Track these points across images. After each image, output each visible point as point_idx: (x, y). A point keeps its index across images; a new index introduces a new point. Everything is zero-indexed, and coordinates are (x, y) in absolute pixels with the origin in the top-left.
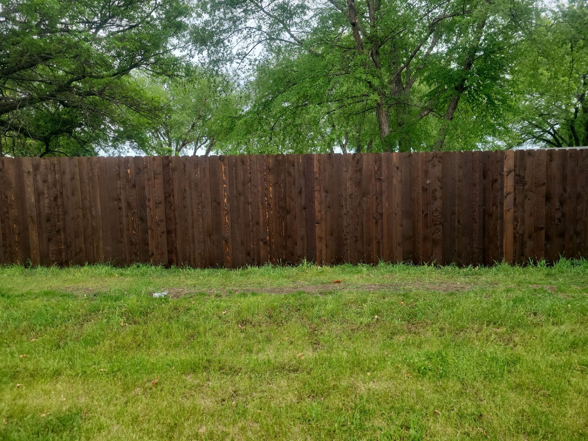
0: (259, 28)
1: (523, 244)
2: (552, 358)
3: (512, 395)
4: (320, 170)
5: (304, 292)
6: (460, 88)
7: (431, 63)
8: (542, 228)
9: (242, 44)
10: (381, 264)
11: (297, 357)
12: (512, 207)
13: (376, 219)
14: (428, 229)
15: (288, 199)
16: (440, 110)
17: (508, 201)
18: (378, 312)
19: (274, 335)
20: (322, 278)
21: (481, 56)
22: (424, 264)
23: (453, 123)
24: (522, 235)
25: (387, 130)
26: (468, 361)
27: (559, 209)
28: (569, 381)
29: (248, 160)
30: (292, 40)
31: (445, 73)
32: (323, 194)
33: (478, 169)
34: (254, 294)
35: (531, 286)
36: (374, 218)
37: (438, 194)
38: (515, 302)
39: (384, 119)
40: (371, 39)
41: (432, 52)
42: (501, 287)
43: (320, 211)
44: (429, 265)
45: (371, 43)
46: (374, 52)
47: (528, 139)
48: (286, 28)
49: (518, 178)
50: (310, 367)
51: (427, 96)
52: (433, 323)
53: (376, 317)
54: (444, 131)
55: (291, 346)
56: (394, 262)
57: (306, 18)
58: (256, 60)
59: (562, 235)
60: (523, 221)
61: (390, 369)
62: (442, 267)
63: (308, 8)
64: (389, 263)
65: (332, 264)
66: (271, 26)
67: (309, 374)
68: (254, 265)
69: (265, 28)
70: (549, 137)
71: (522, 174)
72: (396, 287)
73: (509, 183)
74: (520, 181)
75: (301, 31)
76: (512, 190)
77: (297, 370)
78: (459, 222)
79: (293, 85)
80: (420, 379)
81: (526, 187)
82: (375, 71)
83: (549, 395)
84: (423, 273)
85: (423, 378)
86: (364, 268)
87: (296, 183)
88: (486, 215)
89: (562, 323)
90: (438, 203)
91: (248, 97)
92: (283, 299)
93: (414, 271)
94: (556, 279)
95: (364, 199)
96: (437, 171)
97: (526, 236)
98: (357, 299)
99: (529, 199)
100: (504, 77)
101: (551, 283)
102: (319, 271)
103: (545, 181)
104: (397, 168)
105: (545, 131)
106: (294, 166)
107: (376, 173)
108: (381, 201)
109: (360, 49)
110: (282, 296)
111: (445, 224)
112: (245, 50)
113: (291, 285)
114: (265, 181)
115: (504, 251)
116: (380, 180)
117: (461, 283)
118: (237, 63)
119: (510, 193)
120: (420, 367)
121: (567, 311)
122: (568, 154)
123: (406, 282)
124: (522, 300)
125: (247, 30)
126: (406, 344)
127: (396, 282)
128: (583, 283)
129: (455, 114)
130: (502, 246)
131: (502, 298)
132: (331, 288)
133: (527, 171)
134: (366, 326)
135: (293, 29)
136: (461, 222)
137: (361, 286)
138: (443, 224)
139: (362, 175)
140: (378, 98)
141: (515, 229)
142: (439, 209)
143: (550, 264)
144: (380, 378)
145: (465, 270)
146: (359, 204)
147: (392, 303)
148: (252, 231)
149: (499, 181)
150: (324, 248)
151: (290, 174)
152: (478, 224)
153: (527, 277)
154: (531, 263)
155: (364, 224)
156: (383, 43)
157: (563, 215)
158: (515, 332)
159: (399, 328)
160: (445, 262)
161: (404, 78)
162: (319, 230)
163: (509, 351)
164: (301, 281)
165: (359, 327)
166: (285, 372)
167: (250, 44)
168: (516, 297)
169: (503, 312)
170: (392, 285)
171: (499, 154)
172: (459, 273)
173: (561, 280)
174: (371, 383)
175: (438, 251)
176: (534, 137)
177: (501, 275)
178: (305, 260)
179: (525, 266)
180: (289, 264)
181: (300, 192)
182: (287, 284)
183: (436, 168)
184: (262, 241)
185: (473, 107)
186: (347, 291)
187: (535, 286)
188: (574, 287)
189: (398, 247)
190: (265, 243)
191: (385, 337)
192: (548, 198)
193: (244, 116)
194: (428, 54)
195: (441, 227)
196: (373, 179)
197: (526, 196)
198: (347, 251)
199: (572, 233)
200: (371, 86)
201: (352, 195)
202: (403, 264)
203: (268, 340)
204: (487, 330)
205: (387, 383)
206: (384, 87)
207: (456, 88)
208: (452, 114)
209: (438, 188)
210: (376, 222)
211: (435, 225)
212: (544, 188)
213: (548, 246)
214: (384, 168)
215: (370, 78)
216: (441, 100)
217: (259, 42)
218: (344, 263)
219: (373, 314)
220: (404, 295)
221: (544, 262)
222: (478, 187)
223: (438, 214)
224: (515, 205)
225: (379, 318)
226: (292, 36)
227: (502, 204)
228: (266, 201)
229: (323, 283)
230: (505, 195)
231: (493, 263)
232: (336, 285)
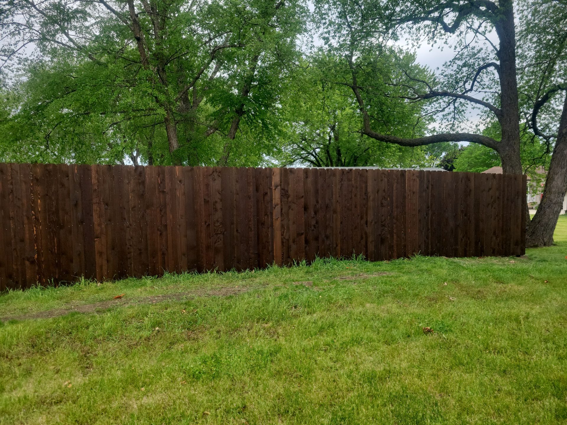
0: (29, 26)
1: (289, 248)
2: (305, 343)
3: (272, 382)
4: (98, 182)
5: (79, 313)
6: (240, 112)
7: (215, 86)
8: (302, 234)
9: (9, 40)
10: (167, 275)
11: (63, 386)
12: (280, 216)
13: (160, 231)
14: (210, 238)
15: (61, 213)
16: (224, 130)
17: (277, 211)
18: (159, 324)
19: (36, 366)
20: (102, 295)
21: (256, 85)
22: (207, 272)
23: (235, 142)
24: (288, 240)
25: (176, 144)
26: (239, 358)
27: (314, 217)
28: (316, 361)
29: (9, 169)
30: (72, 45)
31: (227, 97)
32: (103, 206)
33: (252, 184)
34: (13, 322)
35: (293, 283)
36: (158, 230)
37: (219, 206)
38: (280, 298)
39: (172, 134)
40: (158, 56)
41: (215, 76)
42: (271, 287)
43: (100, 225)
44: (212, 272)
45: (157, 60)
46: (161, 69)
47: (297, 159)
48: (63, 30)
49: (283, 192)
50: (78, 394)
51: (212, 115)
52: (211, 327)
53: (157, 328)
54: (228, 149)
55: (56, 376)
56: (179, 273)
57: (87, 24)
58: (26, 60)
59: (317, 239)
60: (288, 228)
61: (166, 379)
62: (224, 273)
63: (90, 16)
64: (174, 274)
65: (115, 279)
66: (44, 24)
67: (74, 403)
68: (17, 288)
69: (37, 27)
70: (312, 158)
71: (286, 189)
72: (178, 296)
73: (276, 195)
74: (285, 194)
75: (81, 36)
76: (279, 202)
77: (61, 402)
78: (237, 231)
79: (73, 91)
80: (194, 384)
81: (290, 199)
82: (161, 88)
83: (301, 376)
84: (206, 281)
85: (197, 383)
86: (148, 281)
87: (71, 195)
88: (260, 223)
89: (314, 312)
90: (219, 215)
91: (17, 99)
92: (51, 323)
93: (198, 279)
94: (312, 276)
95: (148, 211)
96: (216, 185)
97: (291, 241)
98: (138, 313)
99: (292, 210)
100: (275, 106)
101: (308, 280)
102: (98, 288)
103: (303, 195)
104: (180, 181)
105: (309, 153)
106: (68, 176)
107: (159, 185)
108: (165, 213)
109: (146, 63)
110: (51, 320)
111: (225, 233)
112: (13, 47)
113: (64, 307)
114: (31, 192)
115: (275, 254)
116: (163, 192)
117: (239, 286)
118: (3, 60)
119: (277, 205)
120: (195, 372)
121: (319, 301)
122: (319, 173)
123: (189, 290)
124: (286, 296)
125: (15, 26)
126: (185, 351)
127: (180, 291)
128: (331, 277)
129: (238, 134)
130: (273, 250)
131: (271, 295)
132: (110, 305)
133: (290, 186)
134: (145, 340)
135: (71, 33)
136: (239, 231)
137: (144, 299)
138: (223, 233)
139: (145, 187)
140: (165, 113)
141: (282, 235)
142: (220, 219)
143: (309, 264)
144: (154, 392)
145: (243, 274)
146: (143, 216)
147: (174, 313)
148: (15, 249)
149: (269, 193)
150: (105, 262)
151: (63, 185)
152: (253, 232)
153: (292, 276)
154: (295, 264)
155: (148, 236)
156: (168, 61)
157: (317, 223)
158: (280, 325)
159: (179, 336)
160: (227, 268)
161: (191, 96)
162: (98, 245)
163: (273, 343)
164: (76, 302)
165: (138, 342)
166: (45, 407)
167: (19, 41)
168: (282, 294)
169: (270, 309)
170: (175, 295)
171: (268, 171)
172: (238, 277)
173: (316, 276)
174: (145, 398)
175: (220, 259)
176: (302, 158)
177: (272, 276)
178: (83, 277)
179: (290, 266)
180: (64, 284)
181: (76, 205)
182: (58, 306)
183: (216, 181)
184: (28, 260)
185: (252, 129)
186: (127, 306)
187: (297, 283)
188: (325, 281)
189: (183, 256)
190: (32, 262)
191: (164, 348)
192: (306, 208)
193: (11, 120)
194: (212, 78)
195: (221, 236)
196: (157, 191)
197: (290, 207)
198: (131, 264)
199: (323, 236)
200: (157, 101)
201: (134, 207)
202: (188, 273)
203: (28, 373)
204: (257, 326)
205: (161, 394)
206: (170, 103)
207: (237, 111)
208: (234, 134)
209: (219, 201)
210: (161, 234)
211: (217, 234)
212: (303, 200)
213: (307, 248)
214: (167, 181)
215: (156, 93)
216: (225, 121)
217: (31, 40)
218: (127, 277)
219: (153, 327)
220: (186, 304)
221: (304, 261)
222: (252, 199)
223: (219, 224)
224: (282, 214)
225: (160, 329)
226: (71, 40)
227: (272, 214)
228: (33, 215)
229: (101, 301)
230: (274, 206)
231: (266, 266)
232: (116, 301)
